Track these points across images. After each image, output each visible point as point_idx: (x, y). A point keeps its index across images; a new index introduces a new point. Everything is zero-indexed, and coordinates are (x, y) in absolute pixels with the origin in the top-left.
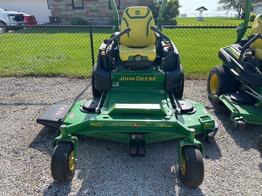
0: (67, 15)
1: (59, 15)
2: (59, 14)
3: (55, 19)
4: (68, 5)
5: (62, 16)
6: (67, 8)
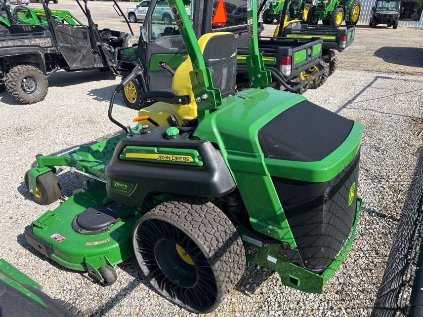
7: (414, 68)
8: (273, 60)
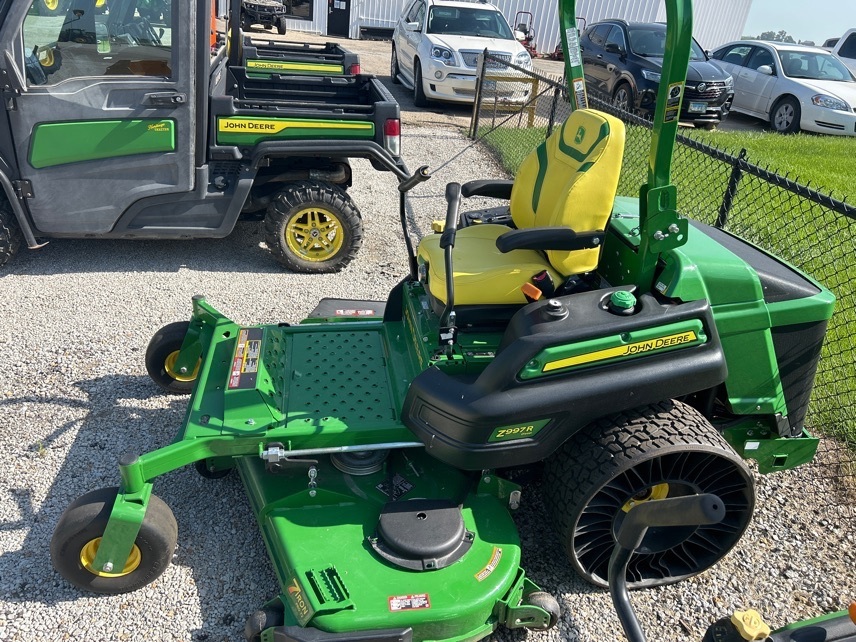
7: (418, 114)
8: (370, 127)
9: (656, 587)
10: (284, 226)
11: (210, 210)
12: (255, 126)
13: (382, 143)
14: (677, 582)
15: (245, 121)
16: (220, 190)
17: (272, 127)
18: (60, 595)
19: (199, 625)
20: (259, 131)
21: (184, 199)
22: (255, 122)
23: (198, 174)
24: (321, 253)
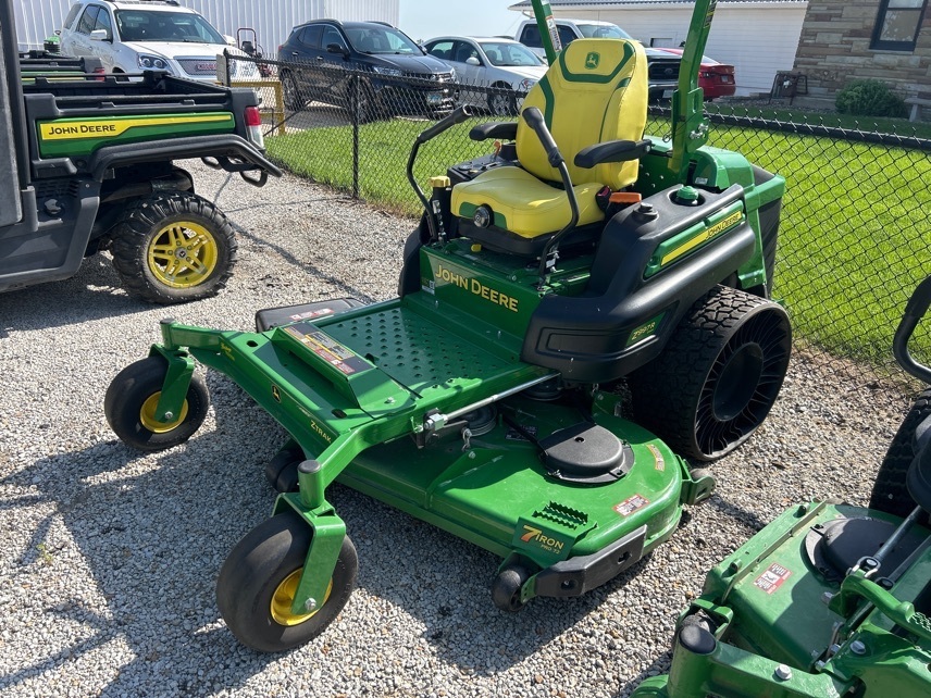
0: (838, 70)
1: (808, 69)
2: (809, 63)
3: (786, 83)
4: (855, 33)
5: (817, 71)
6: (847, 43)
8: (229, 118)
9: (737, 448)
10: (146, 249)
11: (46, 244)
12: (90, 129)
13: (245, 135)
14: (748, 439)
15: (76, 124)
16: (55, 217)
17: (112, 128)
18: (242, 673)
19: (422, 628)
20: (96, 134)
21: (10, 234)
22: (88, 124)
23: (24, 198)
24: (190, 276)
